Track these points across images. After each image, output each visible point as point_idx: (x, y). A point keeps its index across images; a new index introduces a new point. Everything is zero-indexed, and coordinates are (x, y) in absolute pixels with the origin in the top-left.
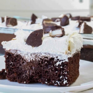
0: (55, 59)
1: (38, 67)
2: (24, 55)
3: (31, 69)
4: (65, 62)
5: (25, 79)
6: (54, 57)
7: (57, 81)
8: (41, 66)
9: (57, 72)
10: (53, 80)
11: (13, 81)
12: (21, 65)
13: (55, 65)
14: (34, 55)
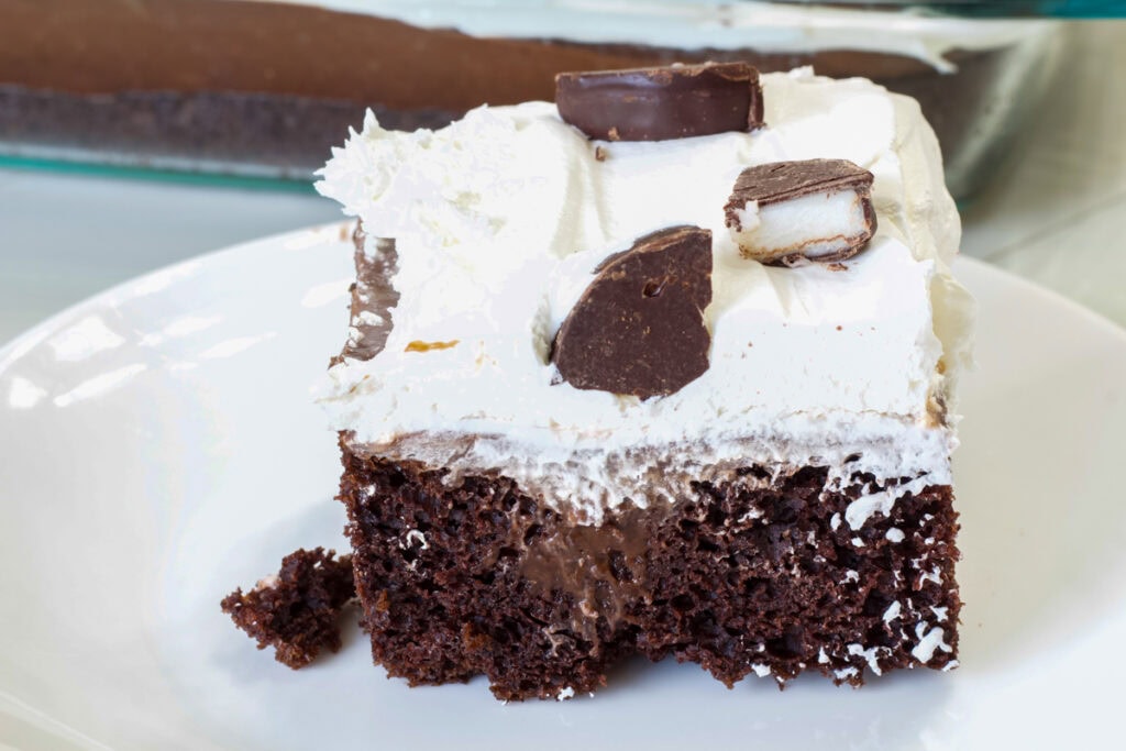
0: (833, 473)
1: (683, 550)
2: (537, 473)
3: (614, 573)
4: (927, 490)
5: (566, 662)
6: (829, 457)
7: (854, 649)
8: (708, 546)
9: (852, 574)
10: (822, 638)
11: (440, 680)
12: (512, 553)
13: (835, 522)
14: (639, 460)
